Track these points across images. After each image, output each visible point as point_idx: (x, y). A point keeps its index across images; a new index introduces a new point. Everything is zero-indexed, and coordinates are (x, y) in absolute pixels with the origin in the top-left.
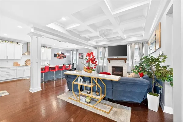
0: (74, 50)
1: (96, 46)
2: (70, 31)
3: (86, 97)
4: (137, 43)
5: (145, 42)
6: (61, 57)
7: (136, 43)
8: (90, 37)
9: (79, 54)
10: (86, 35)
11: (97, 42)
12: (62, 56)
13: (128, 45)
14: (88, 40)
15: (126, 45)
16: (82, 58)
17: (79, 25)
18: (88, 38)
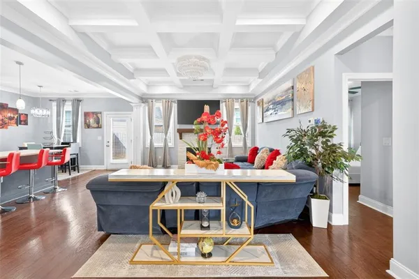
0: (64, 101)
1: (144, 94)
2: (84, 34)
3: (197, 240)
4: (238, 99)
5: (252, 98)
6: (7, 120)
7: (236, 99)
8: (137, 69)
9: (86, 115)
10: (127, 62)
11: (148, 86)
12: (11, 119)
13: (222, 102)
14: (130, 75)
15: (219, 101)
16: (96, 125)
17: (133, 23)
18: (131, 69)
